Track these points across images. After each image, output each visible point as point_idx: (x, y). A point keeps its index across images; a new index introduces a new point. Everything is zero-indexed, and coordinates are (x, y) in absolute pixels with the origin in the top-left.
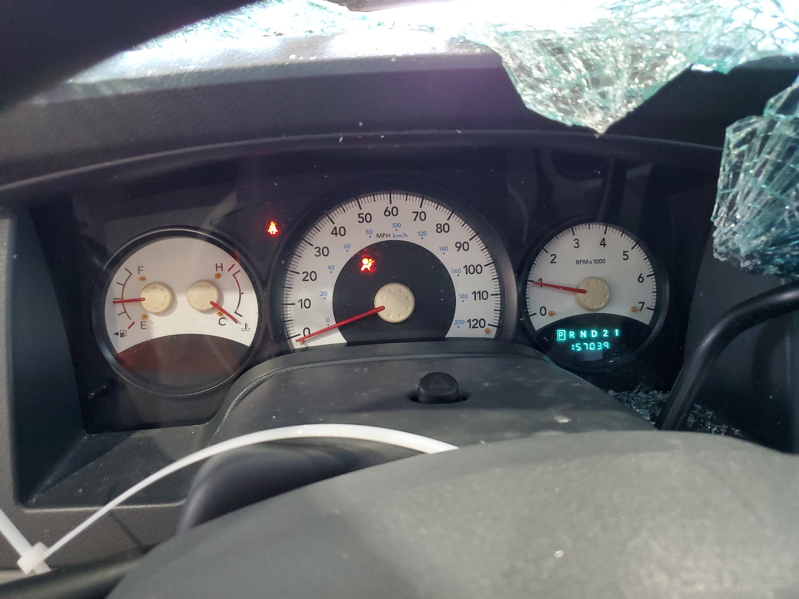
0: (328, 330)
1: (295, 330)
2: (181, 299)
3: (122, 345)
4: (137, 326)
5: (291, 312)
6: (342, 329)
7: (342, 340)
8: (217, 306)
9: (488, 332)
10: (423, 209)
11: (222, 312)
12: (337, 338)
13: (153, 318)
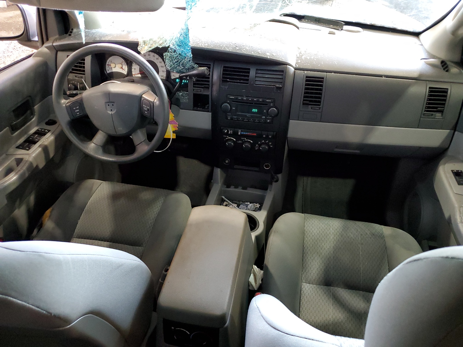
0: (138, 74)
1: (133, 73)
2: (117, 66)
3: (108, 72)
4: (110, 69)
5: (133, 70)
6: (140, 74)
7: (141, 76)
8: (122, 68)
9: (164, 78)
10: (154, 55)
11: (123, 69)
12: (140, 75)
13: (113, 68)
